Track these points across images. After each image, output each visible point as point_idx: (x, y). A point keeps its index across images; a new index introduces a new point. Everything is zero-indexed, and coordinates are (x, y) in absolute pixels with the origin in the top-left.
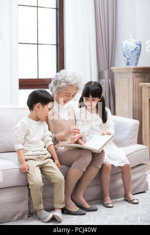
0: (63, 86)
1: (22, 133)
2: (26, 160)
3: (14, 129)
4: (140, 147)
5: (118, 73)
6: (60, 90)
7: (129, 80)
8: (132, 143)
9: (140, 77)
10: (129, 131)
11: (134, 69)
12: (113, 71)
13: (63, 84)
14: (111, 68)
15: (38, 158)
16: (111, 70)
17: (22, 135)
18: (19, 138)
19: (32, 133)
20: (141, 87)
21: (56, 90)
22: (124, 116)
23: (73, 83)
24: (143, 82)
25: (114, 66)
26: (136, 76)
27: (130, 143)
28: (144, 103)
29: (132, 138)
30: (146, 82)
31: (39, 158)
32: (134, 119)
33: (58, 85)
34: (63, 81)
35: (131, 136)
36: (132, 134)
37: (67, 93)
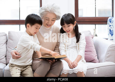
29: (108, 57)
36: (108, 54)
37: (46, 18)
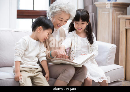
0: (57, 11)
1: (23, 48)
2: (21, 71)
3: (16, 44)
4: (117, 66)
5: (101, 7)
6: (55, 15)
7: (109, 13)
8: (109, 64)
9: (119, 11)
10: (107, 53)
11: (113, 4)
12: (96, 6)
13: (58, 9)
14: (95, 3)
15: (30, 71)
16: (95, 5)
17: (23, 49)
18: (20, 52)
19: (30, 50)
20: (119, 19)
21: (51, 14)
22: (104, 41)
23: (65, 9)
24: (121, 15)
25: (97, 2)
26: (115, 10)
27: (108, 63)
28: (122, 32)
29: (109, 59)
30: (123, 15)
31: (32, 70)
32: (112, 43)
33: (53, 10)
34: (57, 7)
35: (109, 58)
36: (110, 56)
37: (60, 18)
